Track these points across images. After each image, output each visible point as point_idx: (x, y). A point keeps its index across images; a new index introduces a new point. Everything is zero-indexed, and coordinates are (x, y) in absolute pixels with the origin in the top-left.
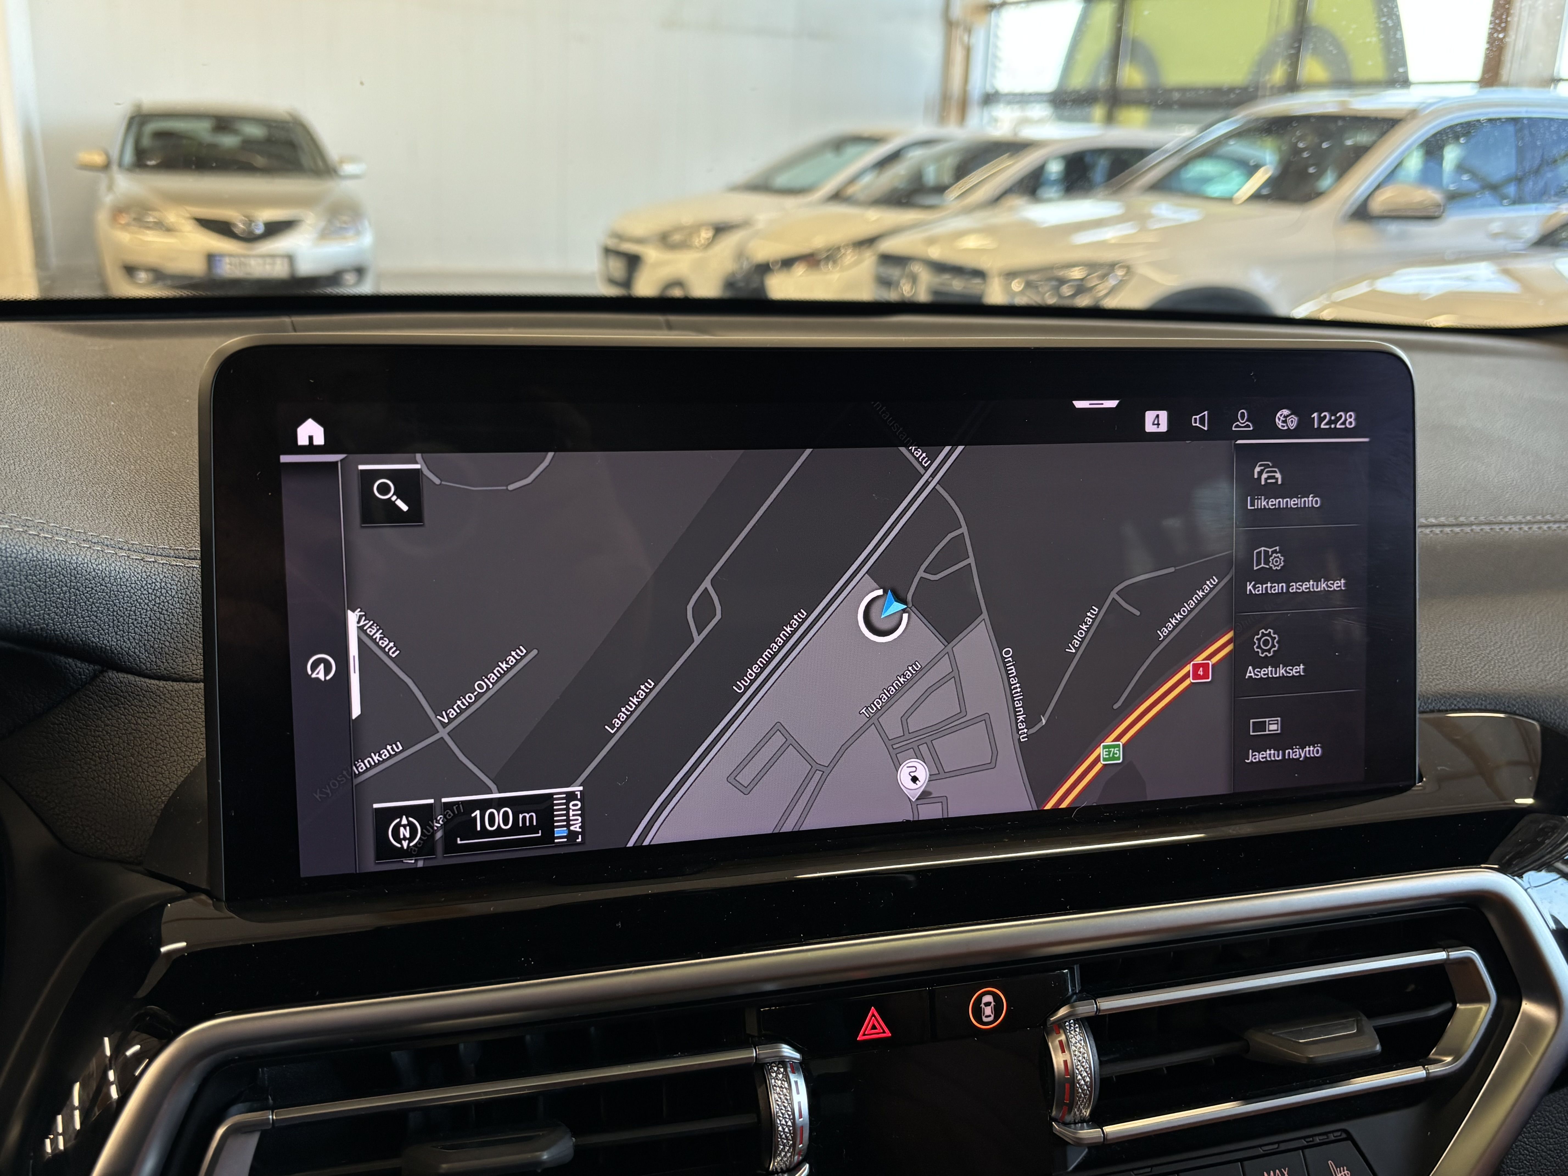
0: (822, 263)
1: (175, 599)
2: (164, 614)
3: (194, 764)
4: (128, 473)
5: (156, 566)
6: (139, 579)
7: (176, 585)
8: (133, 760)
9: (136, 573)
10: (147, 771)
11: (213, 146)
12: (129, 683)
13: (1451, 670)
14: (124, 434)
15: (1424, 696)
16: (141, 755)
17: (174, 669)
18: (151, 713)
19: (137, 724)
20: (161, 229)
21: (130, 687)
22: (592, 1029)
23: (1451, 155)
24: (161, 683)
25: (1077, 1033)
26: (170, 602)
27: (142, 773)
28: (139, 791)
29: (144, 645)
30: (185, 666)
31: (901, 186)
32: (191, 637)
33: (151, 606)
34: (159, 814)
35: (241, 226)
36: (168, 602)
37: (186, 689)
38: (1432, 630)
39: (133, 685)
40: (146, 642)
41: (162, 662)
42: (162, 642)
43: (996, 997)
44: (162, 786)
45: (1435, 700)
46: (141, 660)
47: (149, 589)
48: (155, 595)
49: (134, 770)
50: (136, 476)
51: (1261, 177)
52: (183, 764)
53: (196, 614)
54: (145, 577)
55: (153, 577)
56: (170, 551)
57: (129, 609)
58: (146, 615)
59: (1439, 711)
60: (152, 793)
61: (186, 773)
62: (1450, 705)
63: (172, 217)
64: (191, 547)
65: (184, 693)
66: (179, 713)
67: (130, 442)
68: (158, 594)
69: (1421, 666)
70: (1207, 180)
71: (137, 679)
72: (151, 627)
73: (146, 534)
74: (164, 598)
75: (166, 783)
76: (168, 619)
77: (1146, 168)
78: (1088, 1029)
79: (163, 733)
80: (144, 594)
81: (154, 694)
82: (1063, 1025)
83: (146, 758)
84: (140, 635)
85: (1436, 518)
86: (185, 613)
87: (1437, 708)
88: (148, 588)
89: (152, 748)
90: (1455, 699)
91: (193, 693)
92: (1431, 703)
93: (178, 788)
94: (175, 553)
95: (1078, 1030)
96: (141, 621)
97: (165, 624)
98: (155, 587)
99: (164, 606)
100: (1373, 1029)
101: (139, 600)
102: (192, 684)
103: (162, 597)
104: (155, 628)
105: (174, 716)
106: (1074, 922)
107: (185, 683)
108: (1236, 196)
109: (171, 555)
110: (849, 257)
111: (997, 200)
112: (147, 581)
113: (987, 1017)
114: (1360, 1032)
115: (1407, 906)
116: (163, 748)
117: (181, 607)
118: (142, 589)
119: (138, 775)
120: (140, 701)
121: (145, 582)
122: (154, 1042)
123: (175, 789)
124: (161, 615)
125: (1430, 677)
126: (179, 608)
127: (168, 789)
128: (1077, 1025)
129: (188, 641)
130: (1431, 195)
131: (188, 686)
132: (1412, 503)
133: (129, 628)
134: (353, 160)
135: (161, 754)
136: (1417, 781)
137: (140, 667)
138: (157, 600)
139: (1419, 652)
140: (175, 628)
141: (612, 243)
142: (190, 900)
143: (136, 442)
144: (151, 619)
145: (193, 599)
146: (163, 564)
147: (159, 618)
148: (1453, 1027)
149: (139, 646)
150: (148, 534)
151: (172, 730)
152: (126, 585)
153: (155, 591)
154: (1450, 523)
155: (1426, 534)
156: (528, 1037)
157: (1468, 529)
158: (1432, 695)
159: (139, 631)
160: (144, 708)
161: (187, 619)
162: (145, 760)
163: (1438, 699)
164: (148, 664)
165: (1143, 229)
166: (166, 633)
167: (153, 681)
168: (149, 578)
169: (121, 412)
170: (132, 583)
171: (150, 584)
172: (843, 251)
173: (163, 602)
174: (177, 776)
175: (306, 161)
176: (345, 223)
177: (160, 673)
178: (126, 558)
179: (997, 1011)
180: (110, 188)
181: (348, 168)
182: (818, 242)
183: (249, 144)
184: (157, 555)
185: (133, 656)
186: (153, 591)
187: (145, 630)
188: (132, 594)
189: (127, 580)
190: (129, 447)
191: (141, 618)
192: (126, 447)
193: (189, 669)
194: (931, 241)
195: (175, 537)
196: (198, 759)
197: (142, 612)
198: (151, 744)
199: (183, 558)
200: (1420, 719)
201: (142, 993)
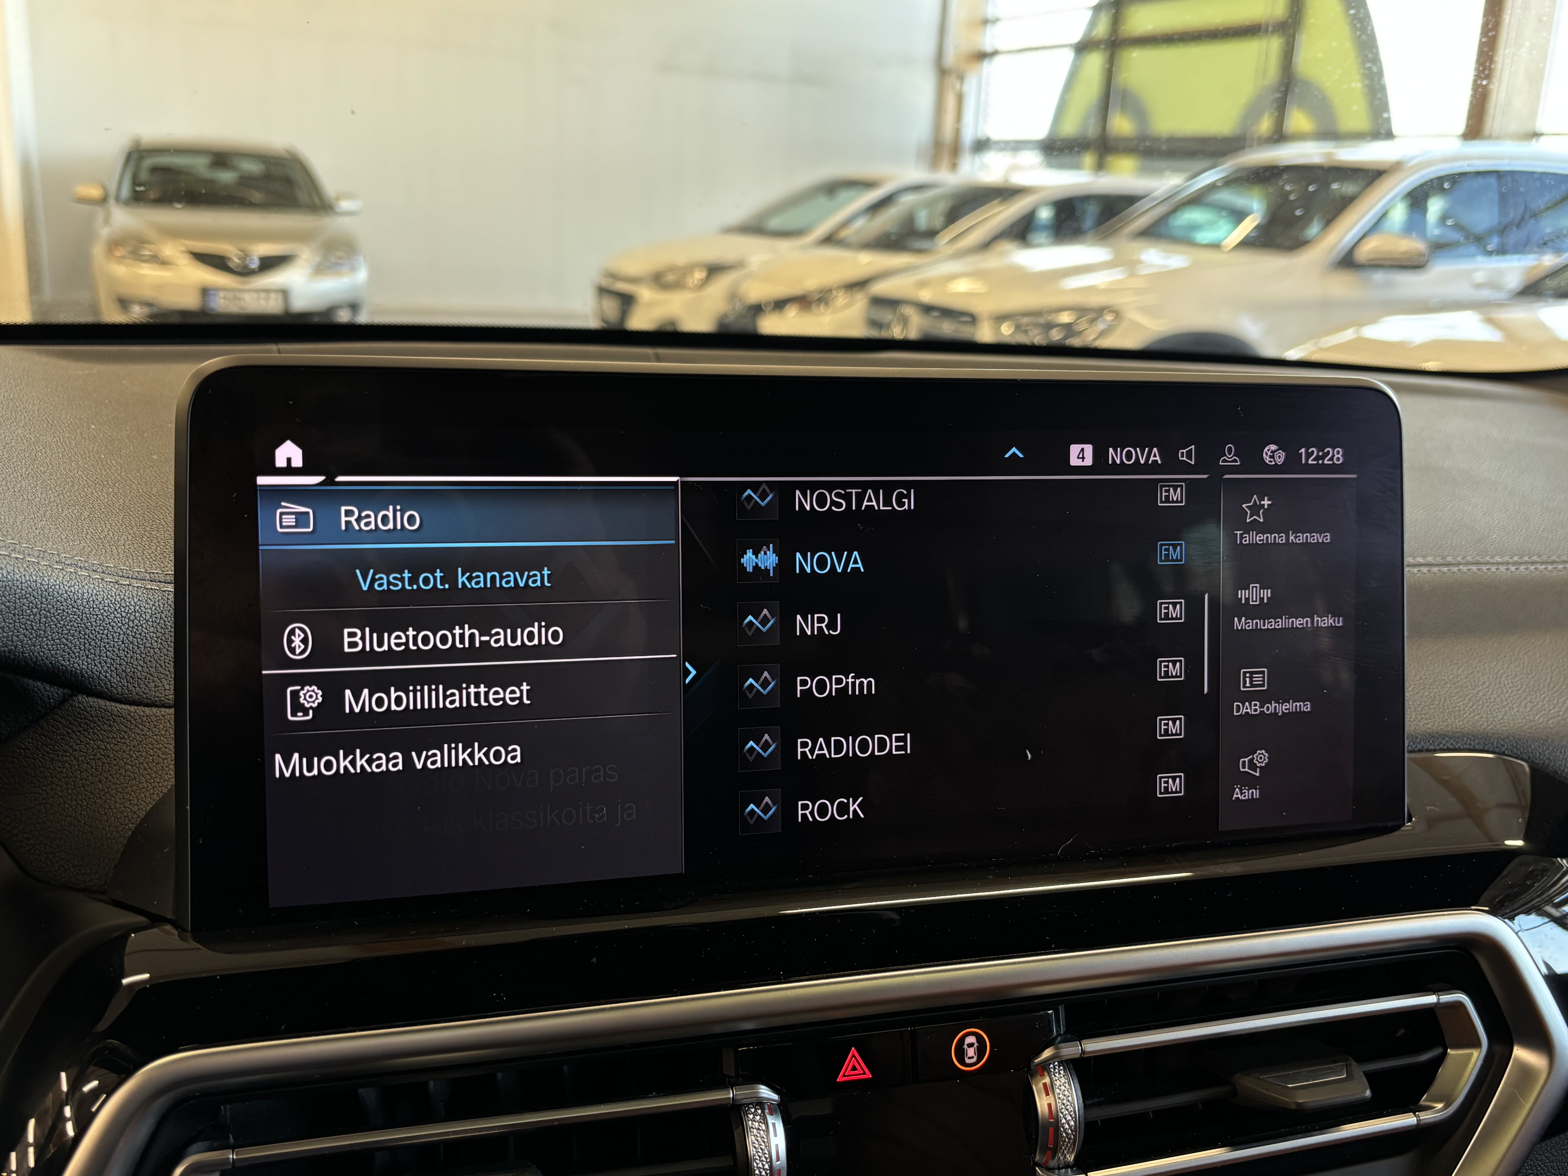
0: (814, 306)
1: (149, 623)
2: (137, 638)
3: (164, 791)
4: (106, 496)
5: (131, 589)
6: (113, 602)
7: (151, 609)
8: (101, 786)
9: (109, 596)
10: (115, 798)
11: (212, 182)
12: (99, 708)
13: (1439, 709)
14: (103, 457)
15: (1412, 735)
16: (109, 781)
17: (146, 694)
18: (121, 738)
19: (106, 749)
20: (157, 262)
21: (100, 711)
22: (566, 1067)
23: (1435, 206)
24: (132, 708)
25: (1062, 1075)
26: (144, 625)
27: (110, 800)
28: (106, 818)
29: (116, 669)
30: (158, 691)
31: (894, 230)
32: (165, 663)
33: (125, 630)
34: (125, 842)
35: (237, 261)
36: (141, 625)
37: (157, 714)
38: (1420, 669)
39: (104, 709)
40: (118, 666)
41: (134, 687)
42: (134, 666)
43: (979, 1038)
44: (130, 813)
45: (1424, 740)
46: (113, 684)
47: (123, 613)
48: (128, 619)
49: (102, 797)
50: (114, 499)
51: (1248, 226)
52: (152, 791)
53: (170, 638)
54: (119, 600)
55: (127, 600)
56: (145, 574)
57: (101, 632)
58: (119, 639)
59: (1428, 750)
60: (119, 820)
61: (155, 800)
62: (1438, 745)
63: (169, 250)
64: (167, 571)
65: (155, 719)
66: (150, 739)
67: (109, 465)
68: (132, 617)
69: (1409, 705)
70: (1195, 227)
71: (107, 704)
72: (124, 651)
73: (121, 557)
74: (137, 622)
75: (134, 810)
76: (141, 643)
77: (1136, 215)
78: (1073, 1072)
79: (133, 759)
80: (117, 618)
81: (124, 719)
82: (1047, 1067)
83: (115, 784)
84: (111, 659)
85: (1424, 557)
86: (159, 637)
87: (1425, 748)
88: (121, 611)
89: (120, 774)
90: (1443, 739)
91: (165, 718)
92: (1420, 743)
93: (146, 815)
94: (150, 577)
95: (1062, 1072)
96: (114, 645)
97: (138, 648)
98: (128, 610)
99: (137, 630)
100: (1362, 1074)
101: (112, 624)
102: (164, 709)
103: (135, 621)
104: (127, 652)
105: (144, 742)
106: (1059, 961)
107: (156, 708)
108: (1223, 243)
109: (147, 578)
110: (840, 300)
111: (986, 245)
112: (120, 604)
113: (969, 1058)
114: (1350, 1077)
115: (1395, 948)
116: (132, 774)
117: (155, 631)
118: (116, 613)
119: (105, 802)
120: (110, 726)
121: (118, 605)
122: (113, 1077)
123: (143, 816)
124: (134, 639)
125: (1418, 716)
126: (153, 632)
127: (136, 816)
128: (1061, 1068)
129: (161, 666)
130: (1414, 245)
131: (160, 711)
132: (1400, 540)
133: (100, 652)
134: (349, 196)
135: (130, 780)
136: (1406, 822)
137: (111, 692)
138: (131, 624)
139: (1408, 691)
140: (149, 652)
141: (605, 283)
142: (155, 930)
143: (116, 465)
144: (123, 643)
145: (168, 623)
146: (138, 587)
147: (132, 642)
148: (1443, 1072)
149: (111, 671)
150: (123, 557)
151: (142, 756)
152: (99, 608)
153: (129, 615)
154: (1438, 563)
155: (1413, 573)
156: (499, 1075)
157: (1455, 569)
158: (1420, 734)
159: (111, 655)
160: (114, 733)
161: (161, 643)
162: (113, 787)
163: (1427, 739)
164: (120, 689)
165: (1132, 275)
166: (139, 657)
167: (123, 706)
168: (123, 601)
169: (101, 436)
170: (105, 606)
171: (123, 607)
172: (834, 293)
173: (137, 626)
174: (145, 802)
175: (302, 196)
176: (340, 258)
177: (132, 697)
178: (100, 581)
179: (980, 1052)
180: (107, 221)
181: (345, 205)
182: (810, 284)
183: (246, 181)
184: (132, 578)
185: (104, 680)
186: (127, 615)
187: (117, 654)
188: (105, 617)
189: (100, 603)
190: (108, 470)
191: (113, 641)
192: (105, 471)
193: (161, 694)
194: (923, 284)
195: (151, 560)
196: (168, 785)
197: (115, 635)
198: (120, 770)
199: (159, 582)
200: (1409, 758)
201: (101, 1027)
